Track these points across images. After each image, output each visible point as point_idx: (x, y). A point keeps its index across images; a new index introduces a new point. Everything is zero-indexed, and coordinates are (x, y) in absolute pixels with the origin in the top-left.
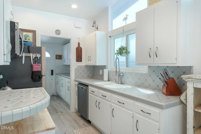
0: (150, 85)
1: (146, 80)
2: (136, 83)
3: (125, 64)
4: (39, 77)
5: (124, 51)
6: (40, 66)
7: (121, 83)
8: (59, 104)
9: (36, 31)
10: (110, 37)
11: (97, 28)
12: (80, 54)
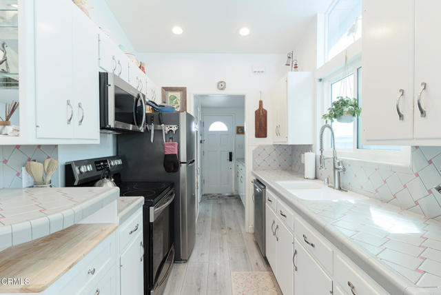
0: (417, 203)
1: (405, 186)
2: (377, 191)
3: (353, 141)
4: (174, 165)
5: (346, 109)
6: (176, 146)
7: (340, 189)
8: (234, 211)
9: (186, 88)
10: (321, 80)
11: (296, 67)
12: (263, 122)
